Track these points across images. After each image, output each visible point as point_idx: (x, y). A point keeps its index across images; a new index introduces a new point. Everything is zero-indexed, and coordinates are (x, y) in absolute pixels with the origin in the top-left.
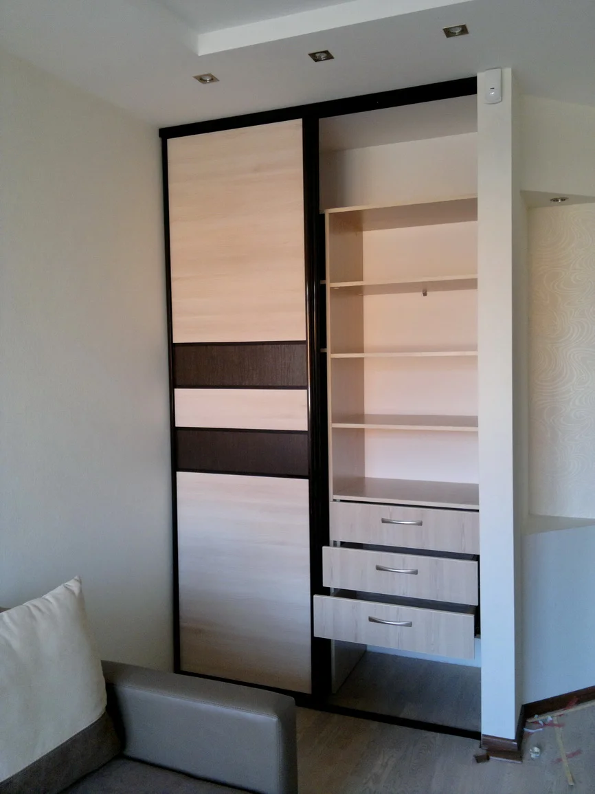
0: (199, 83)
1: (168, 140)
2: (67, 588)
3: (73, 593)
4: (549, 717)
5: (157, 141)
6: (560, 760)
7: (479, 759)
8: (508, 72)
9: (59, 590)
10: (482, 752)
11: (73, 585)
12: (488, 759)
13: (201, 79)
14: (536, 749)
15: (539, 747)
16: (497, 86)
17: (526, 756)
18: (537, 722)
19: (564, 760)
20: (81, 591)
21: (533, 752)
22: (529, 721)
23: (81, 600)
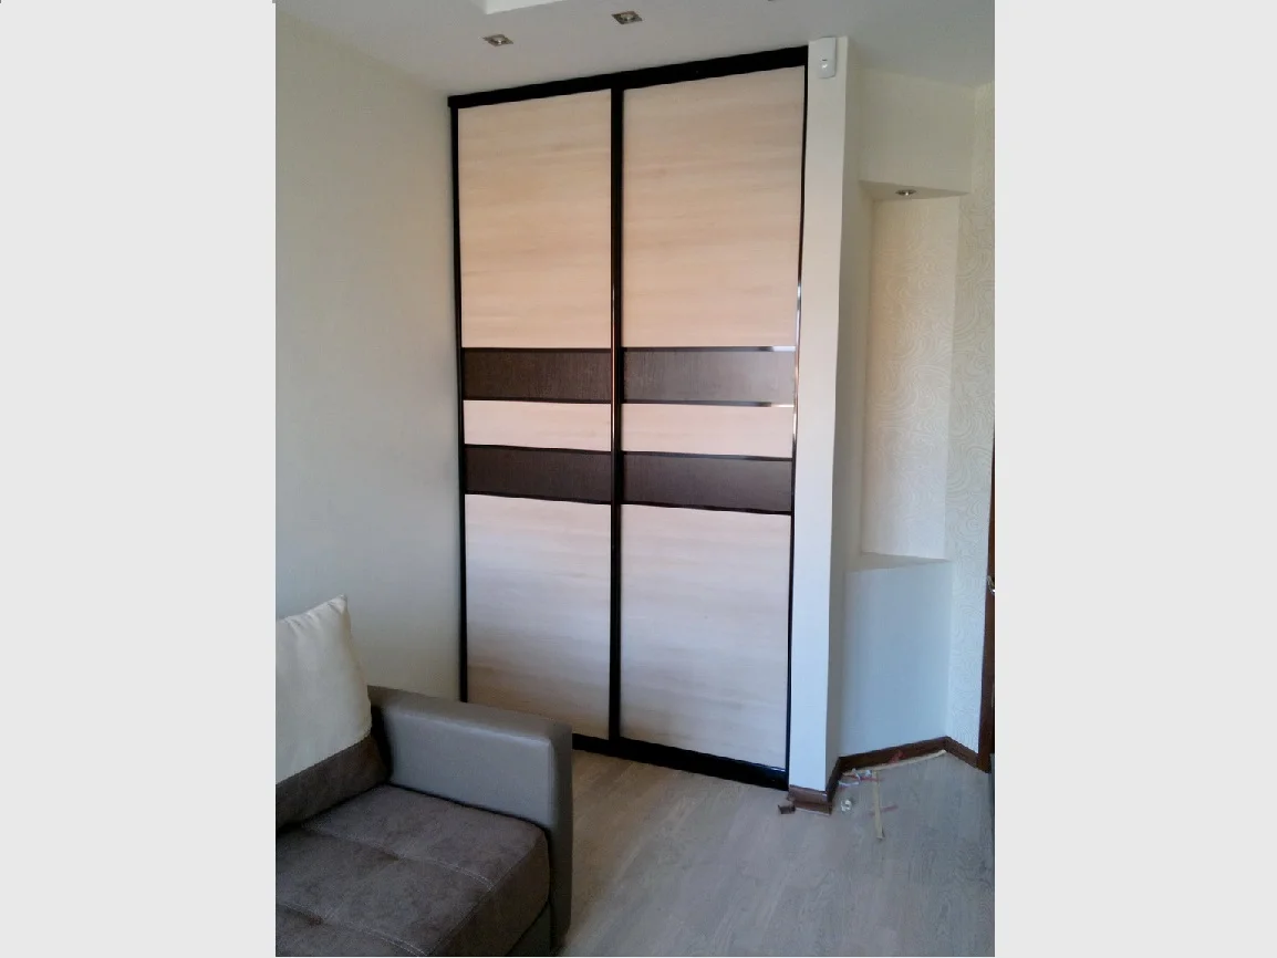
0: (491, 46)
1: (460, 110)
2: (332, 607)
3: (337, 611)
4: (867, 772)
5: (445, 111)
6: (873, 814)
7: (783, 810)
8: (844, 42)
9: (323, 607)
10: (789, 803)
11: (338, 603)
12: (793, 809)
13: (492, 41)
14: (848, 802)
15: (851, 800)
16: (830, 56)
17: (835, 810)
18: (854, 776)
19: (878, 815)
20: (346, 609)
21: (844, 805)
22: (846, 774)
23: (345, 618)
